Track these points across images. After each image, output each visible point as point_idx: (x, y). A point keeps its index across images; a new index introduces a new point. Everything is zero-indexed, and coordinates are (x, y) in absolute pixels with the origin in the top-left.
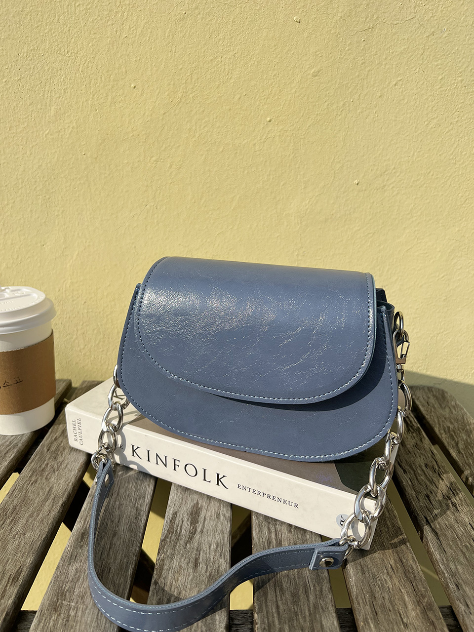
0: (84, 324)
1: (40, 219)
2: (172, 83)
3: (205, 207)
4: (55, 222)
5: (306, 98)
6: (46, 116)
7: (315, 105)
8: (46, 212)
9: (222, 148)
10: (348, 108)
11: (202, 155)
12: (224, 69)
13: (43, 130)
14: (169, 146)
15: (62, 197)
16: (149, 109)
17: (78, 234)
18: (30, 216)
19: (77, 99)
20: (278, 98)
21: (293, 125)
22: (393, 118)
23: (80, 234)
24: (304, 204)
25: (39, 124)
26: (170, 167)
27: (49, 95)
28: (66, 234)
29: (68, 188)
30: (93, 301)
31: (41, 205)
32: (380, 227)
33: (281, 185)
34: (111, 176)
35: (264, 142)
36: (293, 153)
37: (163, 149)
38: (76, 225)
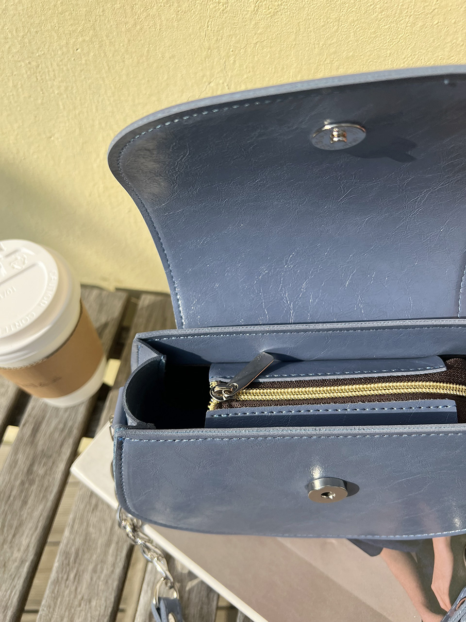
8: (39, 89)
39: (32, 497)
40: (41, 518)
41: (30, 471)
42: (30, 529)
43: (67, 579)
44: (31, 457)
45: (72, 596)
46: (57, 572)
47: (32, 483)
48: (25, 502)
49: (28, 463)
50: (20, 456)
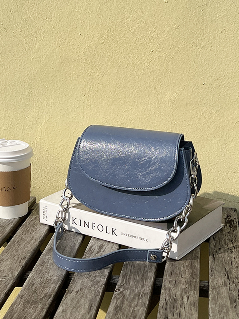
0: (46, 164)
1: (25, 103)
2: (100, 32)
3: (117, 96)
4: (33, 104)
5: (172, 39)
6: (33, 50)
7: (177, 43)
8: (29, 99)
9: (127, 65)
10: (195, 45)
11: (116, 69)
12: (128, 26)
13: (31, 56)
14: (98, 64)
15: (38, 91)
16: (87, 45)
17: (46, 111)
18: (20, 101)
19: (50, 41)
20: (157, 40)
21: (165, 53)
22: (222, 49)
23: (47, 111)
24: (173, 95)
25: (30, 53)
26: (98, 75)
27: (36, 39)
28: (39, 111)
29: (42, 86)
30: (52, 150)
31: (27, 95)
32: (219, 108)
33: (160, 85)
34: (66, 80)
35: (150, 62)
36: (166, 68)
37: (94, 66)
38: (45, 106)
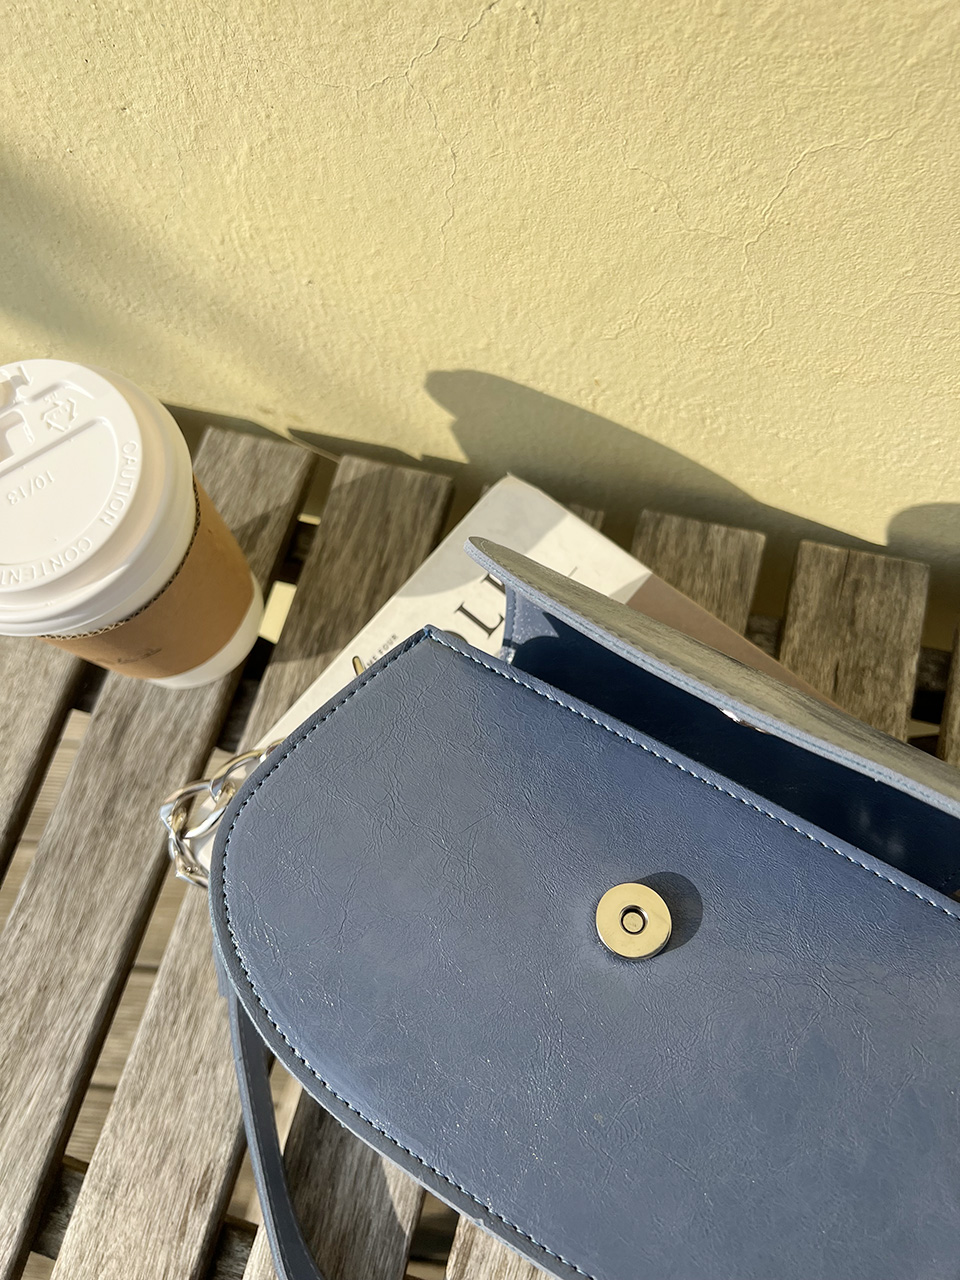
0: (323, 329)
28: (187, 83)
30: (334, 283)
38: (217, 53)
39: (113, 863)
40: (130, 903)
41: (108, 812)
42: (109, 923)
43: (174, 1023)
44: (110, 784)
45: (183, 1054)
46: (157, 1006)
47: (112, 834)
48: (99, 871)
49: (106, 796)
50: (91, 779)
